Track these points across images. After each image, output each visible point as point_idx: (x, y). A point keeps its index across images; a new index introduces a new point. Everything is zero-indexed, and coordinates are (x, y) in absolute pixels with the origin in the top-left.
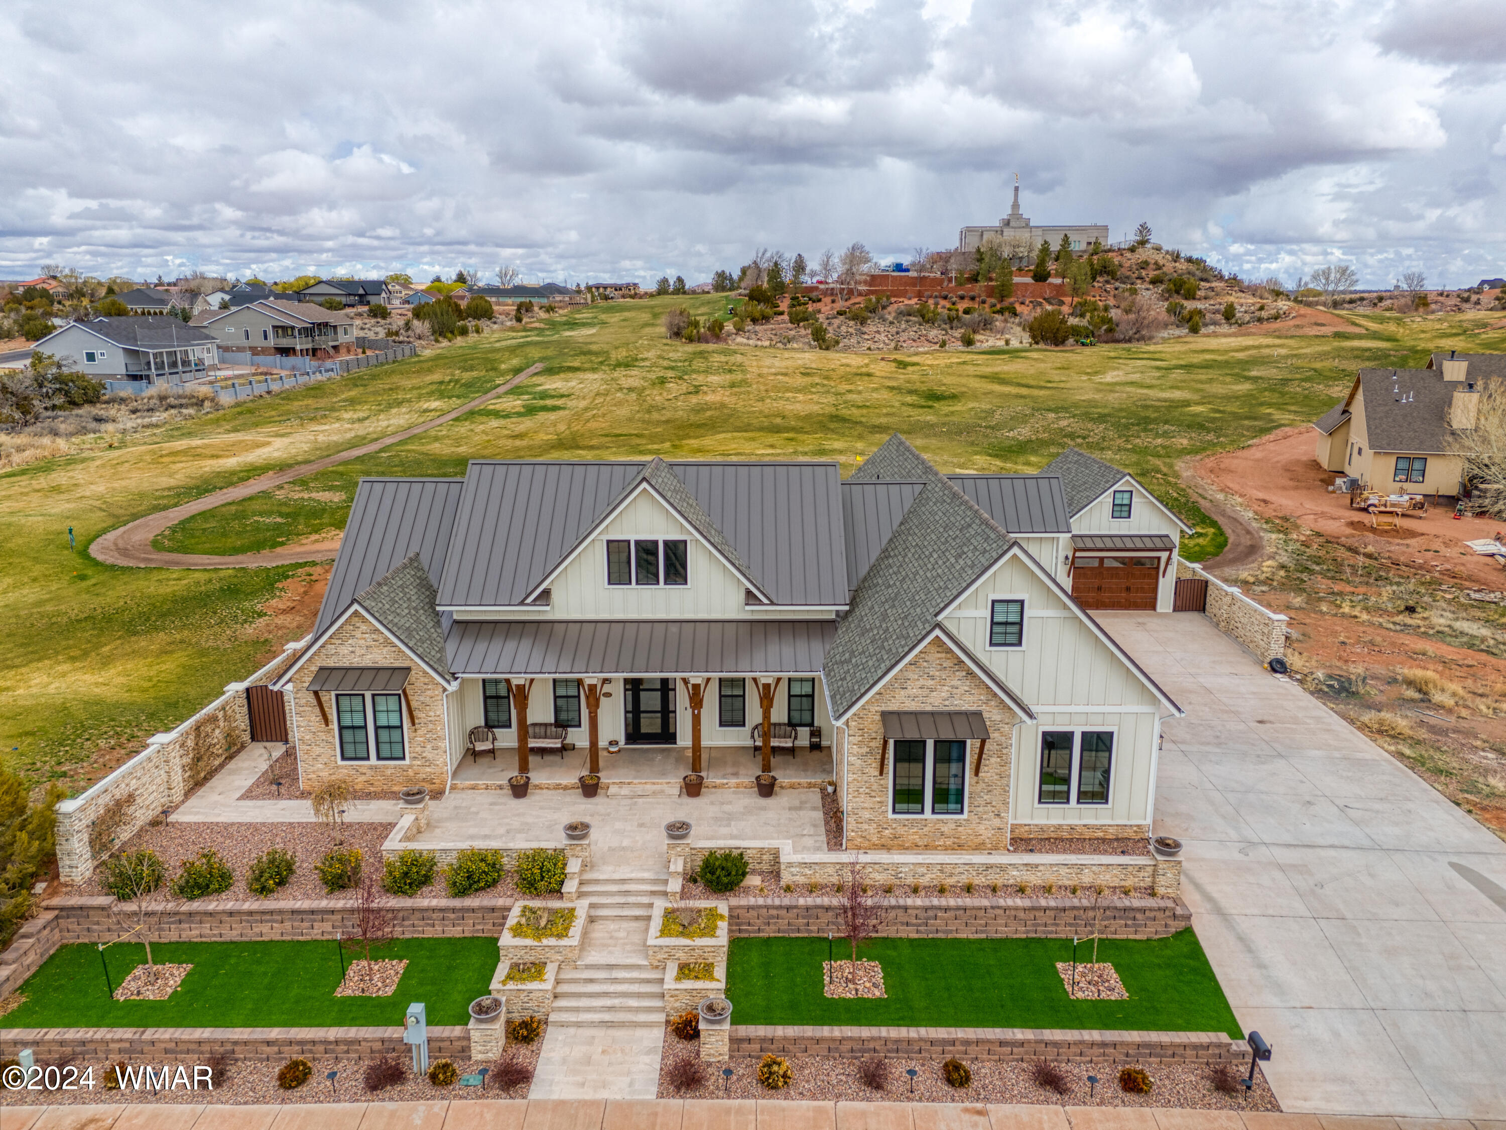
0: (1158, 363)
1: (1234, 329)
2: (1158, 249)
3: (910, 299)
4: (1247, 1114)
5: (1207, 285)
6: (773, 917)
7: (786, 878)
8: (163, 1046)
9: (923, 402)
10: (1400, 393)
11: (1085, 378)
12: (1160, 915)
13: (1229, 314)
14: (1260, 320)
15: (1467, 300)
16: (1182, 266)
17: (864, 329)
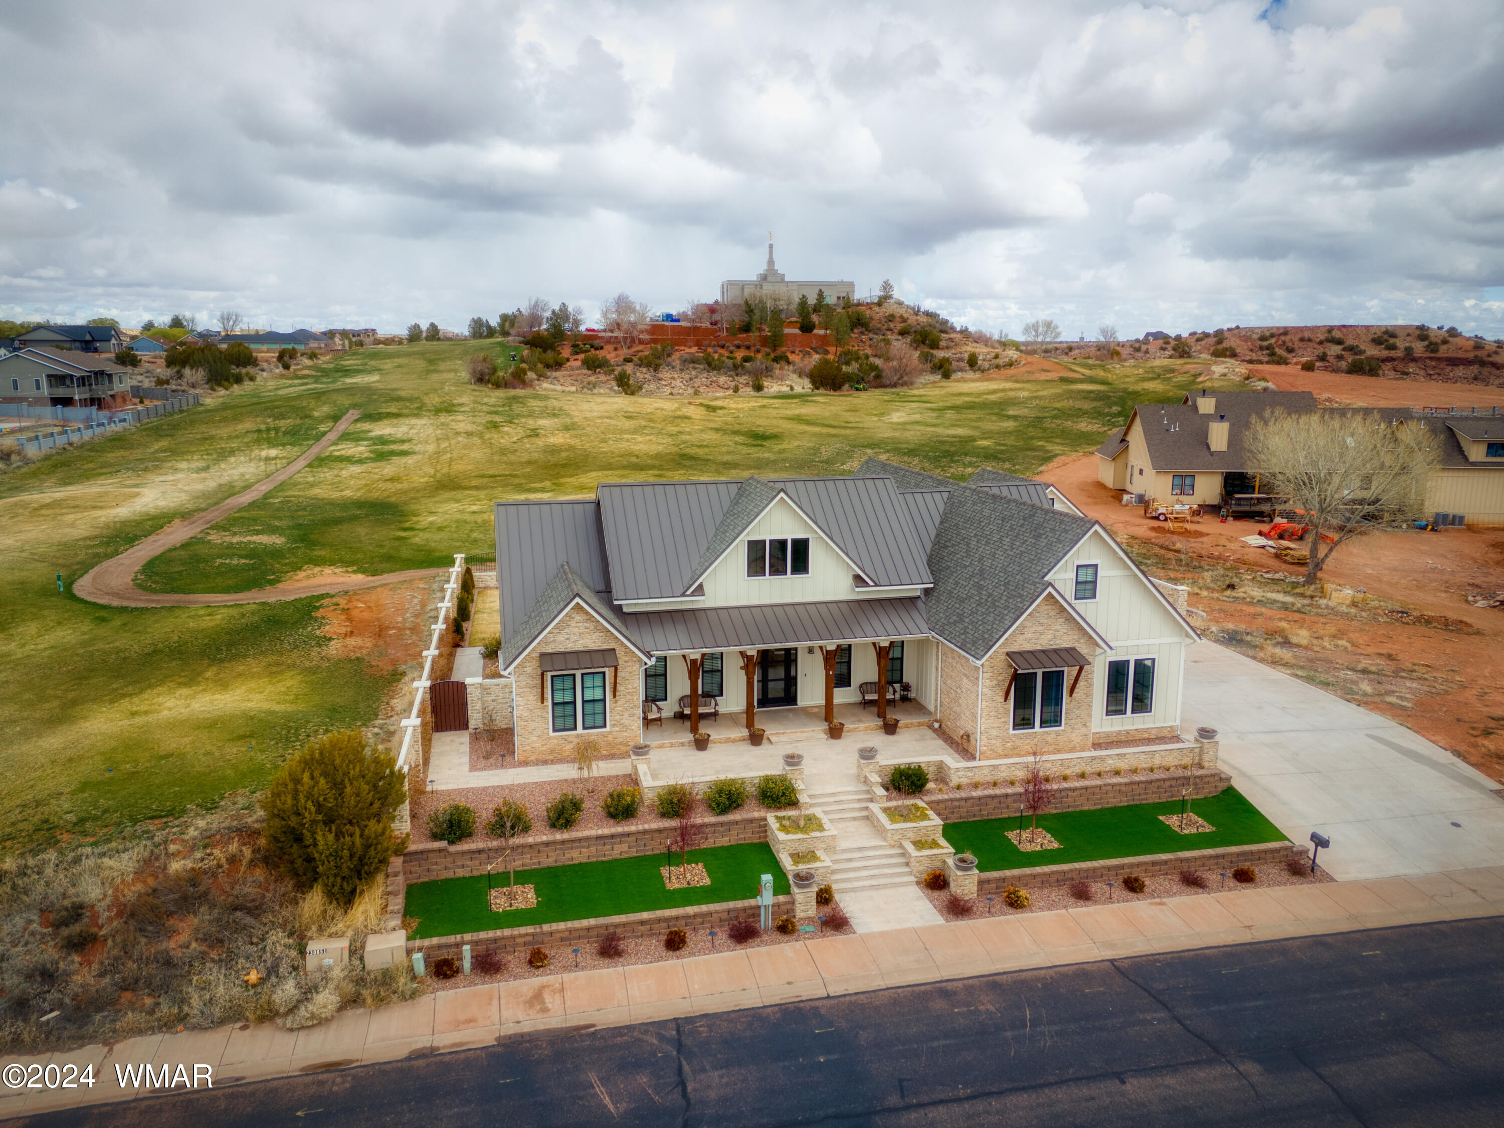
0: (929, 405)
1: (978, 375)
2: (900, 303)
3: (690, 347)
4: (1318, 885)
5: (947, 336)
6: (956, 807)
7: (955, 780)
8: (559, 935)
9: (750, 441)
10: (1169, 424)
11: (876, 419)
12: (1211, 779)
13: (972, 362)
14: (998, 367)
15: (1138, 350)
16: (923, 319)
17: (660, 375)
